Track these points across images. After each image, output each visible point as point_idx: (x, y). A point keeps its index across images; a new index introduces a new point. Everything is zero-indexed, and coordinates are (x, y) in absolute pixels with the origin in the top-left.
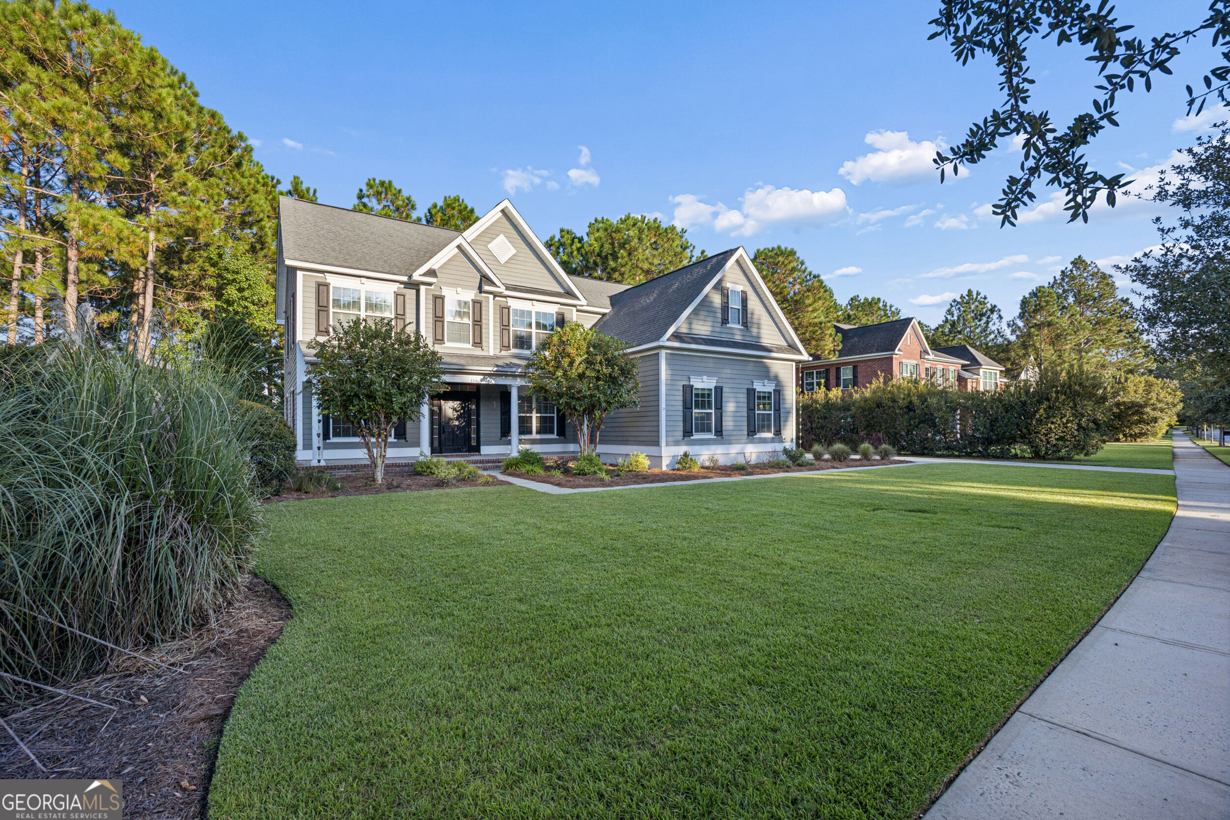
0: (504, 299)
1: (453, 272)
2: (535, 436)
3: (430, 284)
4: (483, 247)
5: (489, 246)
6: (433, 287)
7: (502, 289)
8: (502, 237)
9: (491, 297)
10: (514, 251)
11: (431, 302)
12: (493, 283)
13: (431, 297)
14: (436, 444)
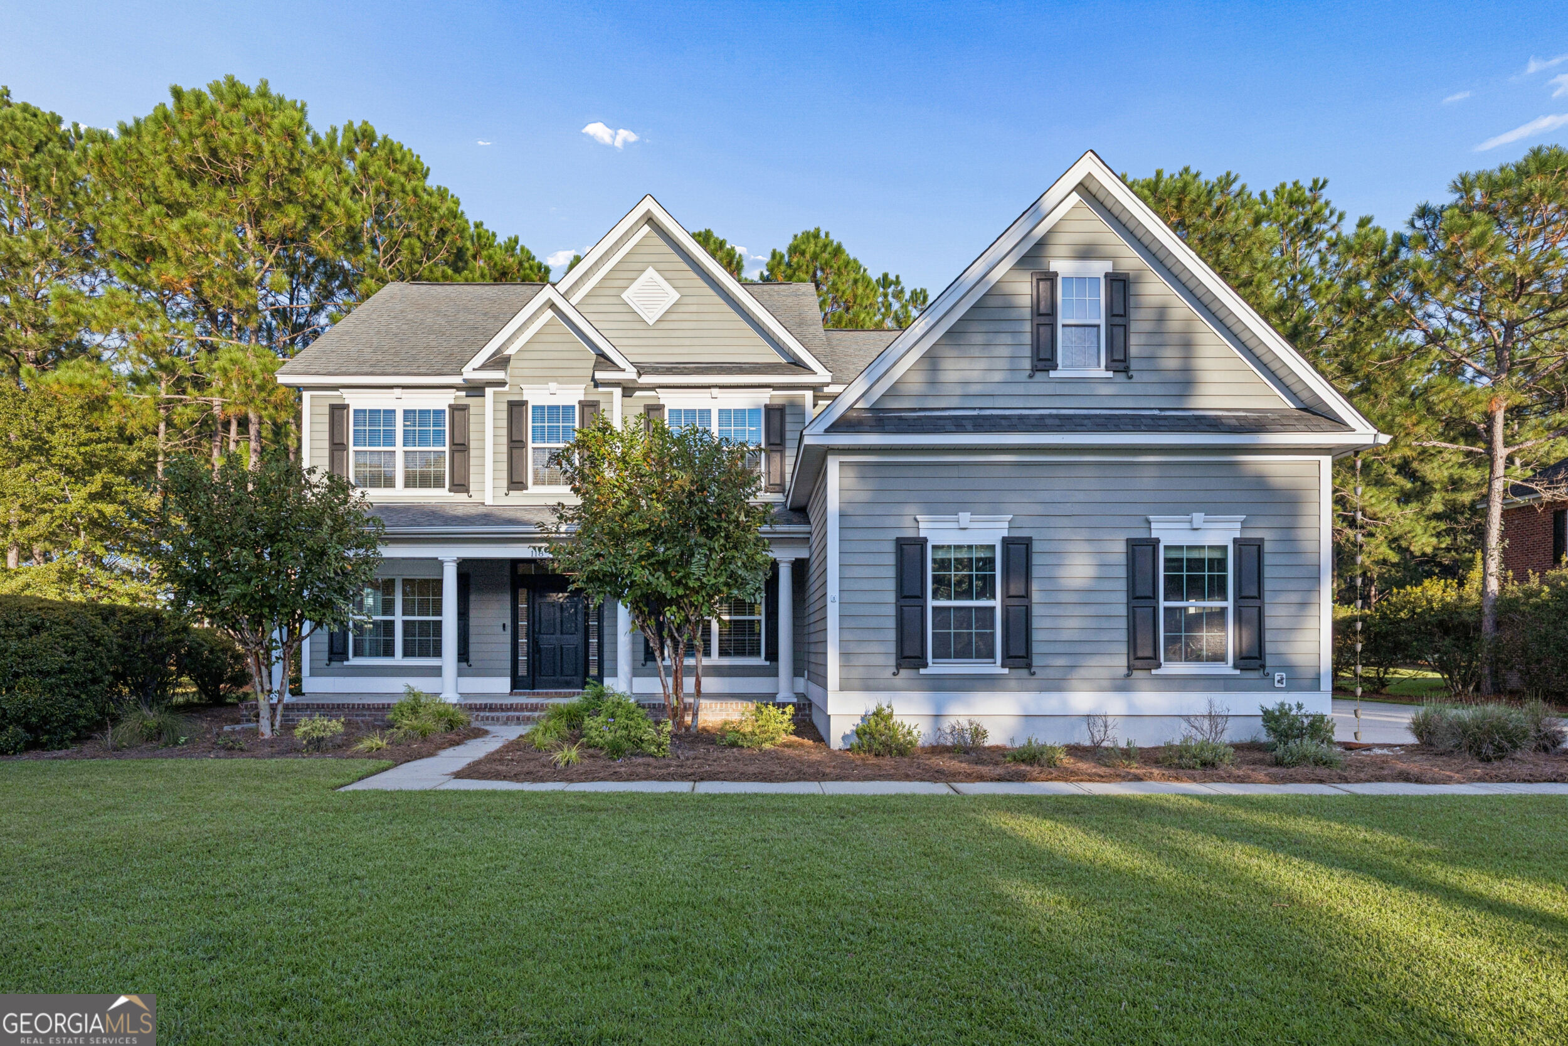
0: (652, 393)
1: (544, 355)
2: (715, 659)
3: (502, 384)
4: (614, 300)
5: (624, 296)
6: (507, 388)
7: (630, 374)
8: (650, 272)
9: (617, 392)
10: (675, 296)
11: (505, 415)
12: (614, 366)
13: (505, 407)
14: (522, 671)
